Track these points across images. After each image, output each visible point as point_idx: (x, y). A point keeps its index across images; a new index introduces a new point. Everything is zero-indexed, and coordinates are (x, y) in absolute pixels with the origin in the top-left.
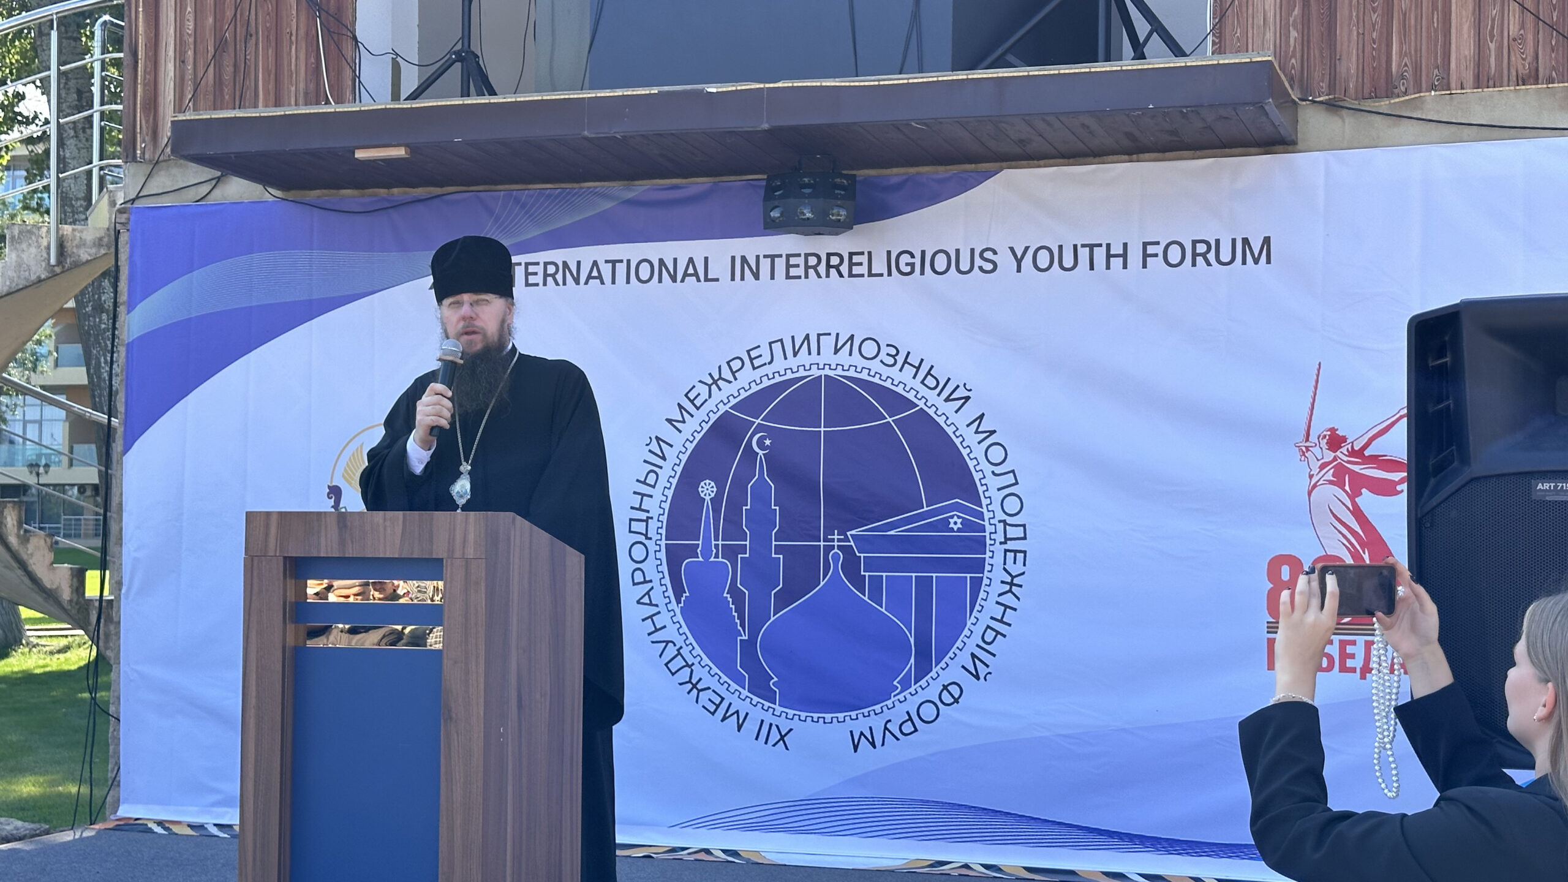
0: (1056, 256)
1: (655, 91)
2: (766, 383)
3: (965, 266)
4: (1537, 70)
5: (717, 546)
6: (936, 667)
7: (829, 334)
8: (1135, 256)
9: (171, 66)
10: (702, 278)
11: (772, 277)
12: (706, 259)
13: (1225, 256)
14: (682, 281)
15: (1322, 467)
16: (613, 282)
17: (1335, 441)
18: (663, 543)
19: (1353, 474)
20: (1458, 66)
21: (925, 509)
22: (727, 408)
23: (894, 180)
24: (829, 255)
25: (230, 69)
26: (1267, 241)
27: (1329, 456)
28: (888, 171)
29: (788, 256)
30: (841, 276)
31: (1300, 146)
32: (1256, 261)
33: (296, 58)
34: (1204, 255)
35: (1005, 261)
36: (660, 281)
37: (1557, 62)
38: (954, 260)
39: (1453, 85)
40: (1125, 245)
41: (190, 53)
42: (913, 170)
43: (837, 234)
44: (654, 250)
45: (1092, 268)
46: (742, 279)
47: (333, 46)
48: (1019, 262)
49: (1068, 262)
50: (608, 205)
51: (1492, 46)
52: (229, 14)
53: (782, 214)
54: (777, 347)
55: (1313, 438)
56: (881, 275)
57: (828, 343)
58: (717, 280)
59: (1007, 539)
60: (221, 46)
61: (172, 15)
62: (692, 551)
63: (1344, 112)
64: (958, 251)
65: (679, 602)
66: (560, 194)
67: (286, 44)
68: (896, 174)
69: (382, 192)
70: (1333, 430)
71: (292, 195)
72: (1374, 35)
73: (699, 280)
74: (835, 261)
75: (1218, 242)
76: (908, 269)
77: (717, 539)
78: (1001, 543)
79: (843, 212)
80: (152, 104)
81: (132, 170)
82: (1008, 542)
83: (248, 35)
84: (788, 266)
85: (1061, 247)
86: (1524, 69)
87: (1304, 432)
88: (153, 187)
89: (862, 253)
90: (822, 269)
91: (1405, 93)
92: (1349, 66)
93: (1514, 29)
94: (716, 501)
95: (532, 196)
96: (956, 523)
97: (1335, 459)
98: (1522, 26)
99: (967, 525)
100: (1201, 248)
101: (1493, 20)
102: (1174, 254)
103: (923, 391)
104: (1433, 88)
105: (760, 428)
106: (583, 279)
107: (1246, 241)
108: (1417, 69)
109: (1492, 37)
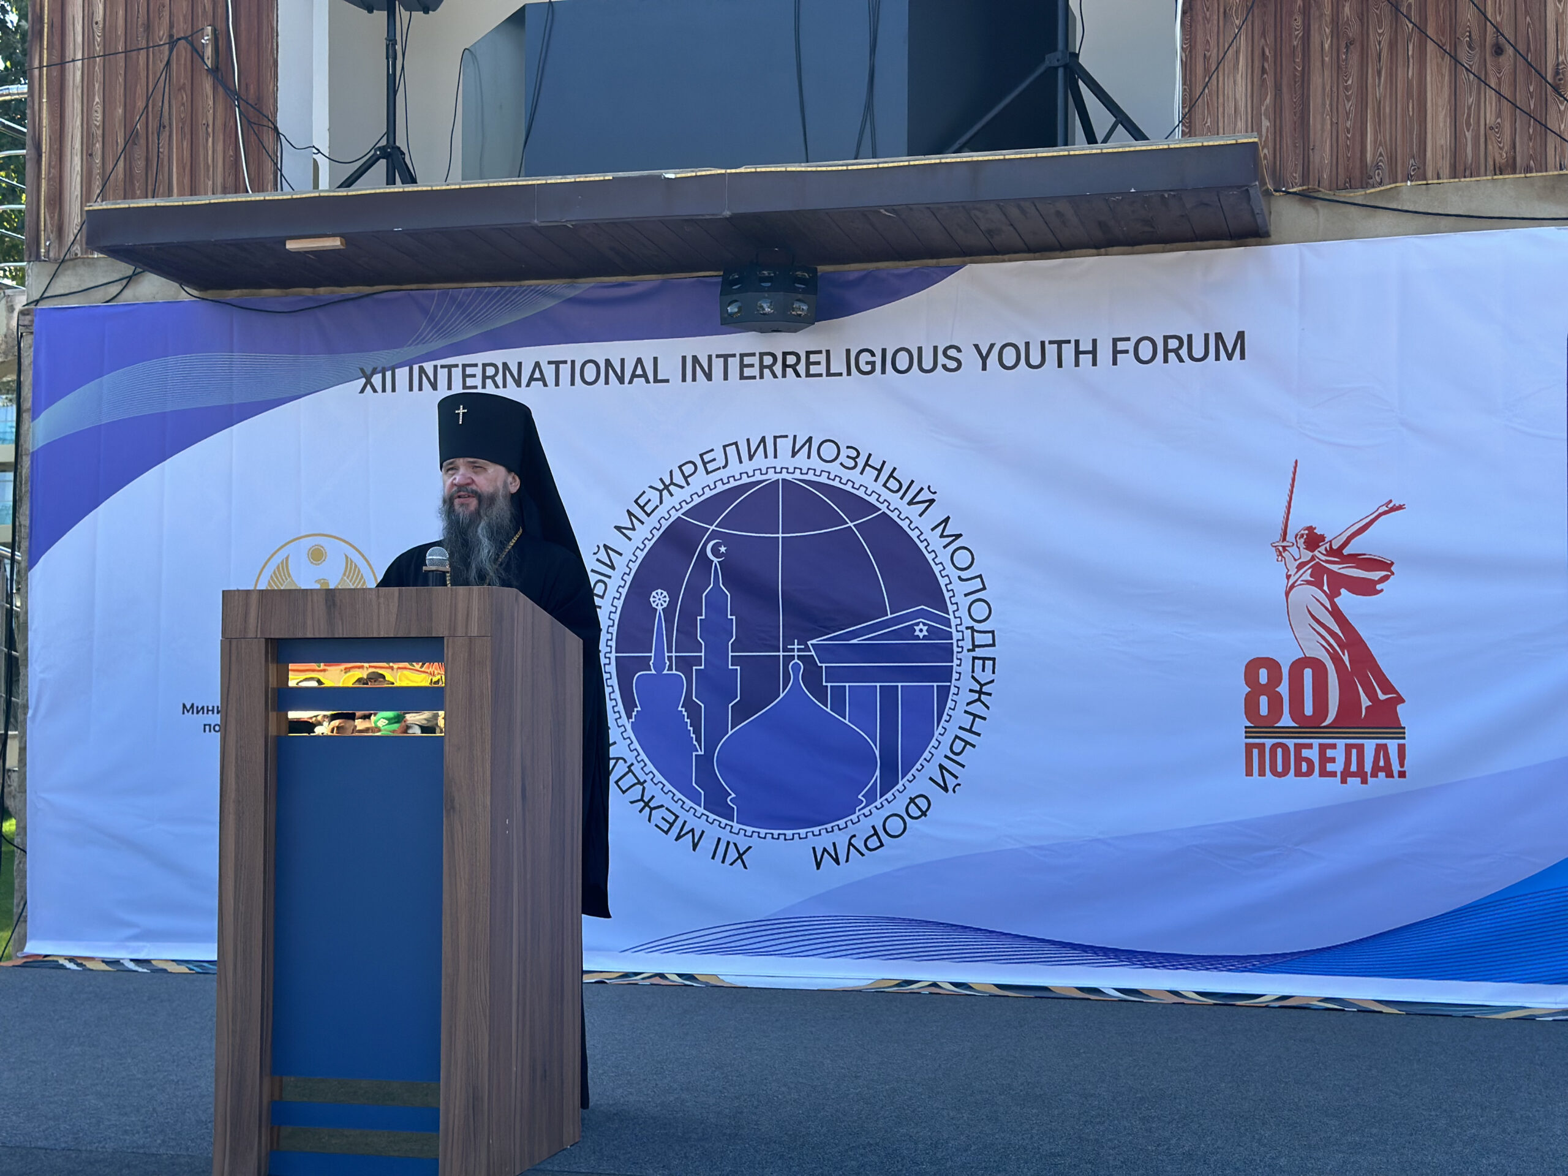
0: (1023, 354)
1: (609, 177)
2: (721, 488)
3: (928, 364)
4: (1514, 158)
5: (670, 658)
6: (902, 779)
7: (786, 436)
8: (1105, 352)
9: (77, 160)
10: (651, 379)
11: (726, 378)
12: (655, 359)
13: (1198, 352)
14: (631, 382)
15: (1300, 567)
16: (557, 384)
17: (1313, 540)
18: (613, 655)
19: (1331, 573)
20: (1434, 155)
21: (890, 616)
22: (679, 514)
23: (852, 276)
24: (785, 354)
25: (141, 163)
26: (1241, 335)
27: (1307, 555)
28: (846, 267)
29: (742, 356)
30: (798, 375)
31: (1273, 238)
32: (1230, 357)
33: (213, 150)
34: (1176, 351)
35: (969, 358)
36: (607, 382)
37: (1534, 149)
38: (916, 358)
39: (1429, 174)
40: (1094, 341)
41: (98, 146)
42: (871, 266)
43: (795, 331)
44: (600, 351)
45: (1060, 365)
46: (694, 379)
47: (253, 138)
48: (984, 359)
49: (1035, 359)
50: (550, 303)
51: (1469, 135)
52: (140, 104)
53: (740, 308)
54: (731, 450)
55: (1290, 537)
56: (840, 374)
57: (785, 446)
58: (667, 381)
59: (974, 647)
60: (131, 138)
61: (78, 106)
62: (644, 663)
63: (1318, 203)
64: (920, 349)
65: (629, 717)
66: (499, 292)
67: (201, 133)
68: (854, 269)
69: (307, 291)
70: (1311, 529)
71: (210, 294)
72: (1348, 124)
73: (648, 381)
74: (791, 359)
75: (1190, 337)
76: (868, 368)
77: (670, 651)
78: (969, 650)
79: (805, 307)
80: (57, 200)
81: (35, 270)
82: (976, 649)
83: (161, 126)
84: (743, 366)
85: (1027, 344)
86: (1502, 158)
87: (1280, 532)
88: (58, 288)
89: (820, 352)
90: (778, 369)
91: (1381, 184)
92: (1323, 156)
93: (1491, 119)
94: (669, 611)
95: (468, 295)
96: (921, 630)
97: (1313, 558)
98: (1499, 115)
99: (933, 632)
100: (1173, 344)
101: (1469, 108)
102: (1145, 351)
103: (886, 494)
104: (1409, 177)
105: (714, 535)
106: (524, 381)
107: (1219, 336)
108: (1392, 160)
109: (1468, 125)
